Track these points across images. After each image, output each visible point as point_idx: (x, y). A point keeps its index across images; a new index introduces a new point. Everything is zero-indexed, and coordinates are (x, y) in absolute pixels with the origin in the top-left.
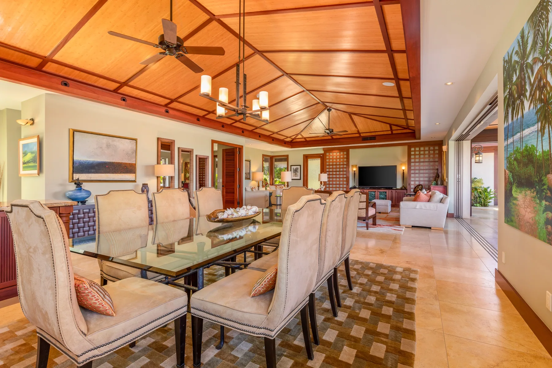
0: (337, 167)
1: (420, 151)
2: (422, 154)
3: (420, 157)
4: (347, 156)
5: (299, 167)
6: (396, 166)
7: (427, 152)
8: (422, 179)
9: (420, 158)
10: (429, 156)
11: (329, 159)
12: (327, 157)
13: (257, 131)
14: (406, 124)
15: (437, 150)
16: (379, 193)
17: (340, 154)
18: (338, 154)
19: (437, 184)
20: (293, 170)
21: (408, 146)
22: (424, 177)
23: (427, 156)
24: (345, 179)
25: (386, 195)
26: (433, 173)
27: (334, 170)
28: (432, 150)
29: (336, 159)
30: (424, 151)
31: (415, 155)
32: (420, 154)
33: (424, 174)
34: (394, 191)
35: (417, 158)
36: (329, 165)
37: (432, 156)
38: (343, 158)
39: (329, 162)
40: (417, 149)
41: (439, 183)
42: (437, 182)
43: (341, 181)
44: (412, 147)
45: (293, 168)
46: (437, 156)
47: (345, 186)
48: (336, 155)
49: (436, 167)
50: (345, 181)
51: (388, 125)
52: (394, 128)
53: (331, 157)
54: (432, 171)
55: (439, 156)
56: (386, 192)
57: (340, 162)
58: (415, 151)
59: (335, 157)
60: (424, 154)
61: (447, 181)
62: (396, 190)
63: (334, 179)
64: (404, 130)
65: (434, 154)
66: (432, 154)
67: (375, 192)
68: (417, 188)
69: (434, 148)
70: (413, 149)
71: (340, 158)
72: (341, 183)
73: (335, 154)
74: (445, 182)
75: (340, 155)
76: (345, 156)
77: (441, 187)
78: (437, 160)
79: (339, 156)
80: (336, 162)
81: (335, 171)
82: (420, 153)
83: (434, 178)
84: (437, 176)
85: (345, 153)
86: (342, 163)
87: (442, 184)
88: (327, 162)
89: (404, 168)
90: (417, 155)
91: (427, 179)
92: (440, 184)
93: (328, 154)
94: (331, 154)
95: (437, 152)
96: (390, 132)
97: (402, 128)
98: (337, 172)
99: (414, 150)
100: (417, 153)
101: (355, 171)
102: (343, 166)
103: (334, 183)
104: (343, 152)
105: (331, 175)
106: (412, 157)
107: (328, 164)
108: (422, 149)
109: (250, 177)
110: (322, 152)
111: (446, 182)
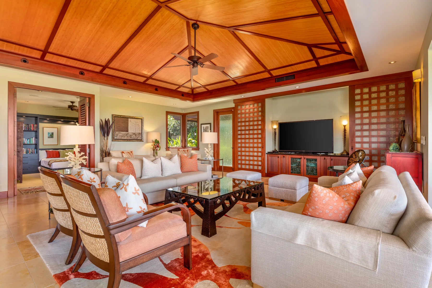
0: (251, 124)
1: (370, 93)
2: (374, 99)
3: (370, 103)
4: (262, 109)
5: (209, 125)
6: (332, 120)
7: (383, 94)
8: (374, 139)
9: (370, 105)
10: (388, 101)
11: (242, 113)
12: (239, 112)
13: (150, 82)
14: (335, 39)
15: (401, 89)
16: (305, 160)
17: (254, 106)
18: (251, 106)
19: (400, 149)
20: (203, 129)
21: (350, 87)
22: (378, 136)
23: (383, 101)
24: (260, 141)
25: (316, 164)
26: (396, 129)
27: (247, 128)
28: (392, 90)
29: (249, 113)
30: (378, 92)
31: (362, 100)
32: (370, 99)
33: (379, 132)
34: (328, 159)
35: (366, 106)
36: (241, 122)
37: (392, 100)
38: (258, 112)
39: (241, 118)
40: (366, 90)
41: (405, 146)
42: (400, 145)
43: (255, 143)
44: (357, 88)
45: (203, 127)
46: (403, 99)
47: (260, 150)
48: (250, 108)
49: (401, 119)
50: (260, 143)
51: (306, 48)
52: (319, 53)
53: (243, 111)
54: (392, 126)
55: (406, 99)
56: (316, 160)
57: (253, 118)
58: (362, 94)
59: (247, 111)
60: (378, 98)
61: (423, 142)
62: (332, 158)
63: (247, 141)
64: (337, 56)
65: (397, 96)
66: (392, 97)
67: (300, 159)
68: (354, 157)
69: (397, 85)
70: (358, 91)
71: (253, 113)
72: (256, 145)
73: (247, 107)
74: (419, 145)
75: (254, 108)
76: (260, 109)
77: (411, 156)
78: (402, 106)
79: (252, 110)
80: (249, 117)
81: (247, 130)
82: (370, 96)
83: (397, 138)
84: (403, 133)
85: (260, 105)
86: (256, 119)
87: (412, 148)
88: (238, 118)
89: (345, 122)
90: (366, 100)
91: (383, 139)
92: (408, 148)
93: (239, 107)
94: (243, 107)
95: (402, 92)
96: (313, 64)
97: (333, 53)
98: (250, 131)
99: (360, 92)
100: (366, 96)
101: (275, 129)
102: (257, 123)
103: (247, 145)
104: (258, 103)
105: (243, 134)
106: (358, 103)
107: (239, 120)
108: (374, 89)
109: (142, 139)
110: (233, 105)
111: (422, 145)
